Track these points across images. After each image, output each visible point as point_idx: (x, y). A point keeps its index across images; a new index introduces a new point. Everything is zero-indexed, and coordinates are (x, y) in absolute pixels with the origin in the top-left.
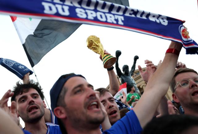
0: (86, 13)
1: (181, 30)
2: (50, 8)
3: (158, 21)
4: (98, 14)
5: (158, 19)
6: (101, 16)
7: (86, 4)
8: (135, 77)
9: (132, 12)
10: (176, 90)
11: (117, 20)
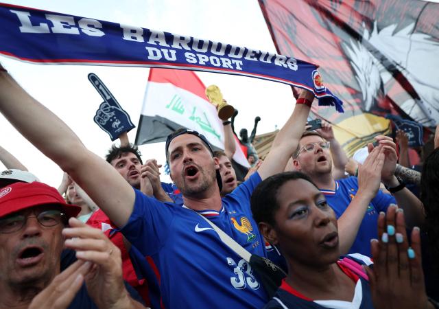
0: (197, 58)
1: (314, 77)
2: (155, 54)
3: (285, 66)
4: (212, 58)
5: (286, 63)
6: (215, 61)
7: (197, 45)
8: (256, 146)
9: (253, 55)
10: (300, 155)
11: (234, 65)
